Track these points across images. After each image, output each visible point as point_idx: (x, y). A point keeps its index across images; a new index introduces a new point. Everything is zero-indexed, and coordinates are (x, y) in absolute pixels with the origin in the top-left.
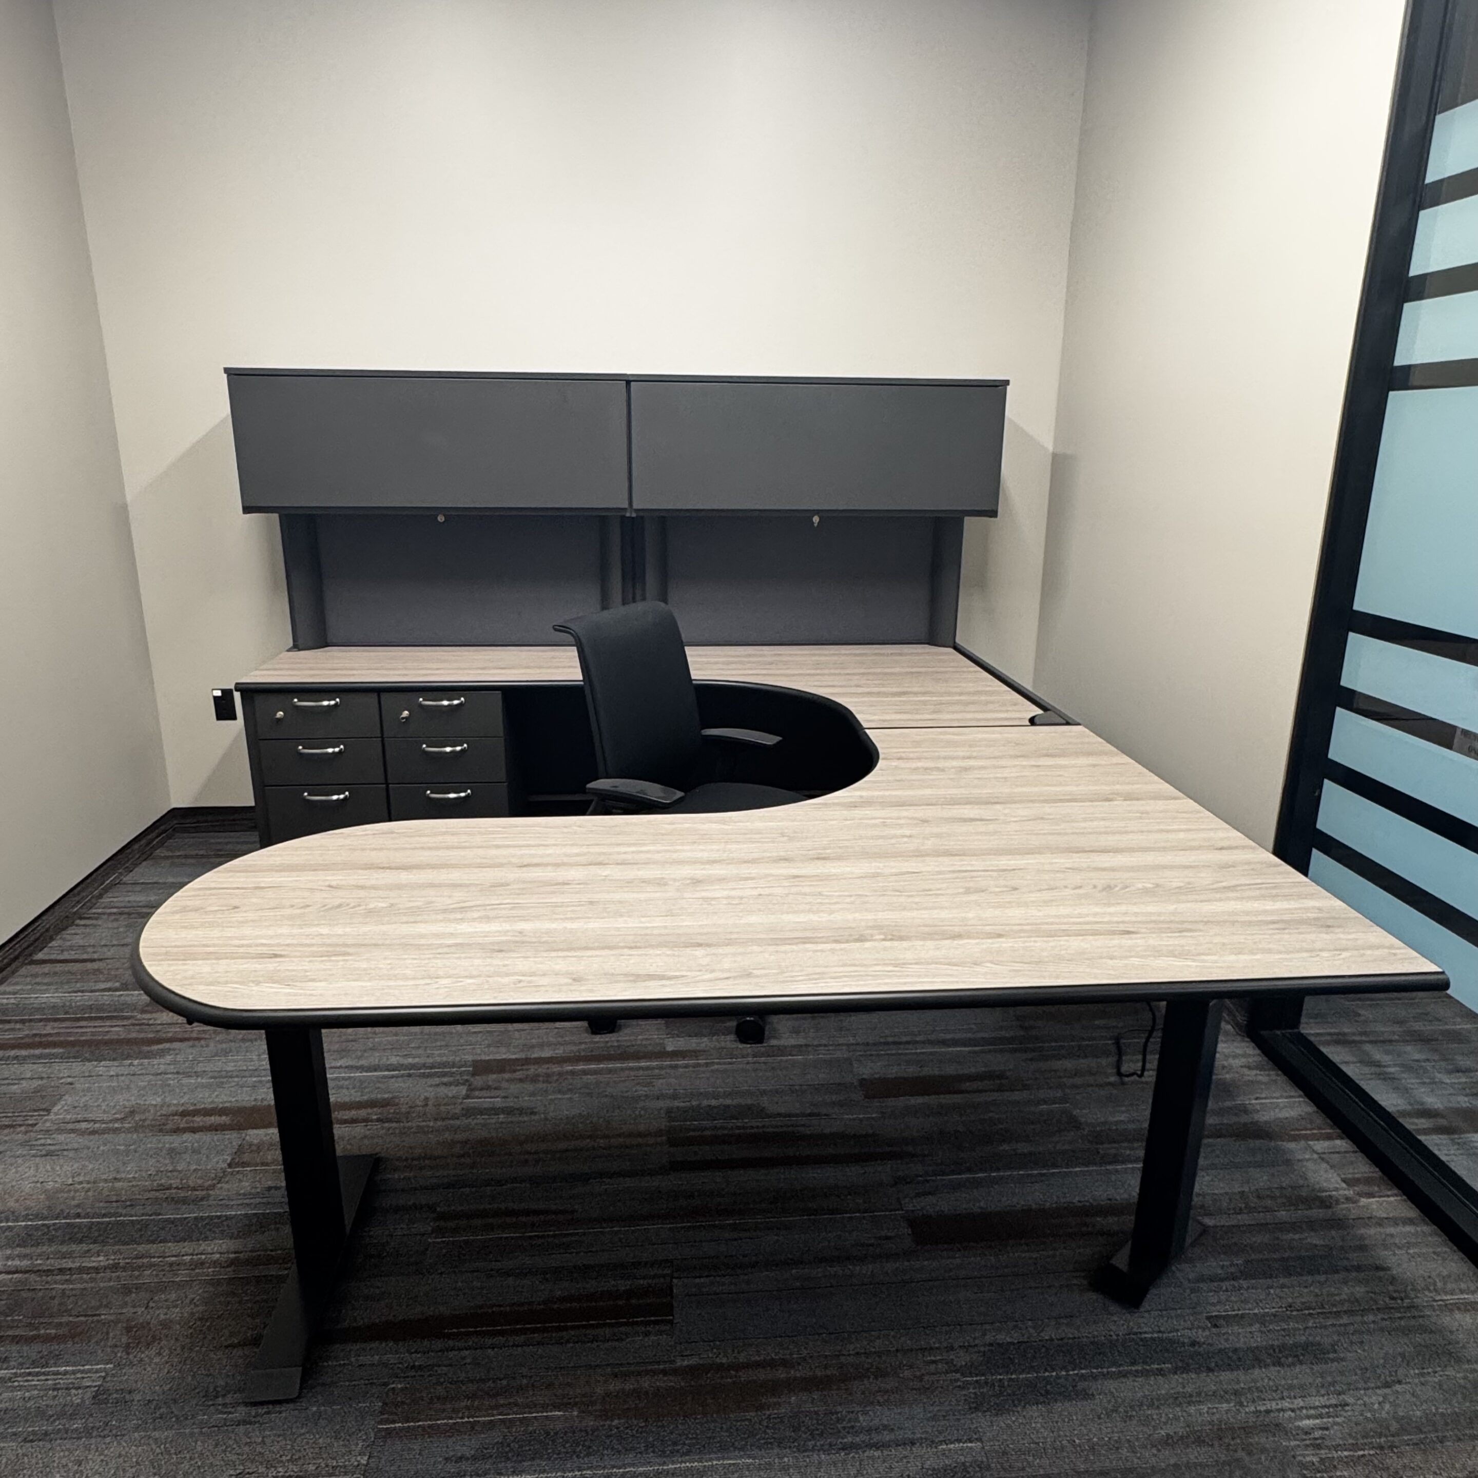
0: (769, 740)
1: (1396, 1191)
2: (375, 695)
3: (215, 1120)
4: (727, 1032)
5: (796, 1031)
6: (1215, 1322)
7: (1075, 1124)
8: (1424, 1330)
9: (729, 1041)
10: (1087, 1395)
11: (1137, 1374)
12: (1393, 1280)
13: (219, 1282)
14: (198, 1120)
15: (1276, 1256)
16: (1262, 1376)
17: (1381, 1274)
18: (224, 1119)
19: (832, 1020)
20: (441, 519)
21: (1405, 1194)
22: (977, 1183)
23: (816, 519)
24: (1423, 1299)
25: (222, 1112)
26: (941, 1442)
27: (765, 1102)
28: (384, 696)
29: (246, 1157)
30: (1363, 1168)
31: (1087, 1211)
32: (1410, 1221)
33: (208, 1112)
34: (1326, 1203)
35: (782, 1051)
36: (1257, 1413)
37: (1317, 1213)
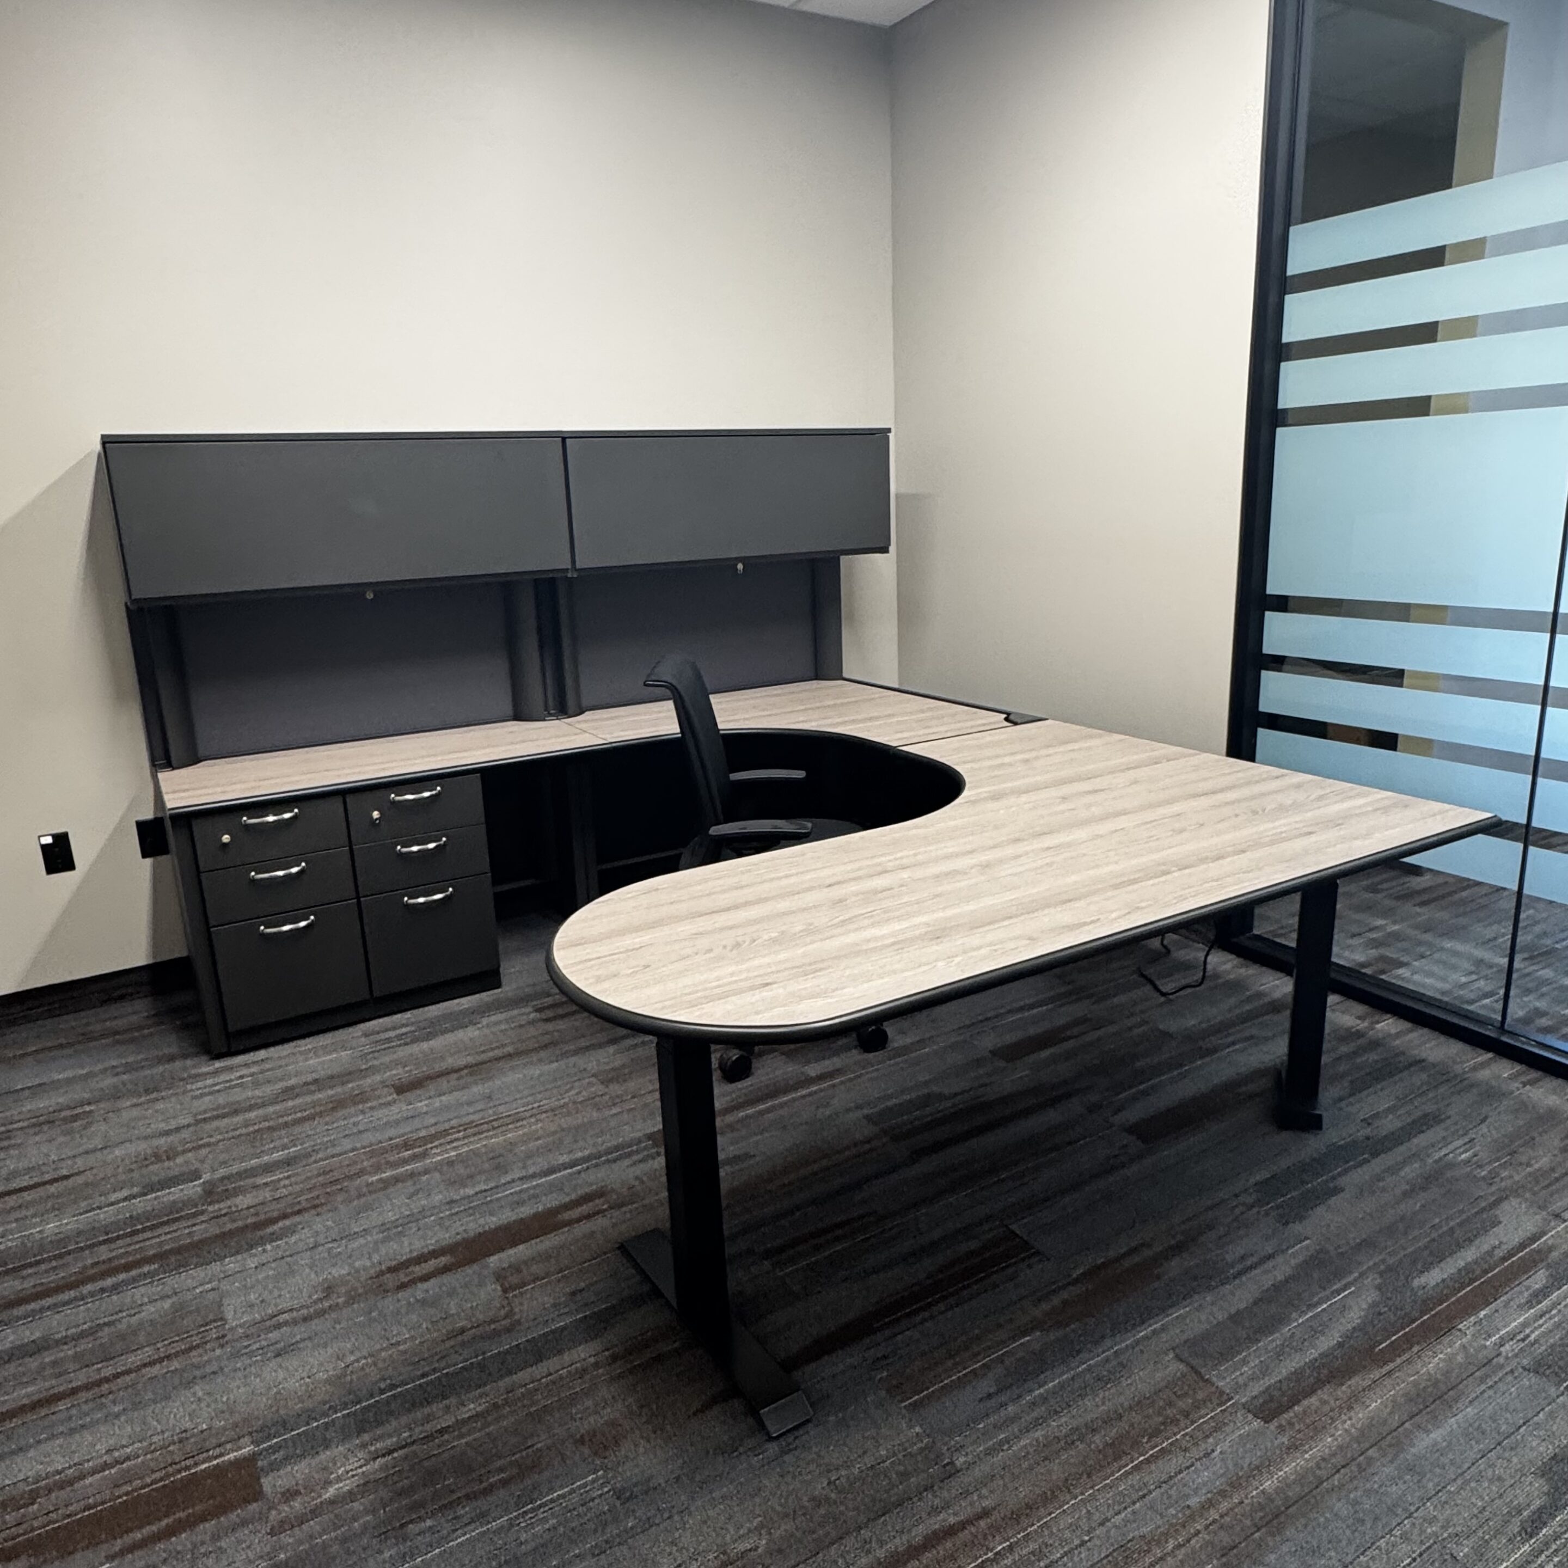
0: (799, 774)
1: (1389, 1016)
2: (340, 799)
3: (432, 1264)
4: (847, 1048)
5: (902, 1032)
6: (1367, 1122)
7: (1167, 1035)
8: (1472, 1086)
9: (856, 1055)
10: (1337, 1191)
11: (1355, 1167)
12: (1434, 1065)
13: (620, 1376)
14: (418, 1270)
15: (1363, 1073)
16: (1420, 1141)
17: (1423, 1064)
18: (443, 1260)
19: (922, 1016)
20: (370, 596)
21: (1395, 1015)
22: (1145, 1093)
23: (740, 566)
24: (1458, 1069)
25: (434, 1254)
26: (1288, 1248)
27: (935, 1089)
28: (349, 799)
29: (514, 1280)
30: (1360, 1009)
31: (1231, 1086)
32: (1411, 1031)
33: (421, 1259)
34: (1359, 1034)
35: (905, 1050)
36: (1436, 1162)
37: (1361, 1041)
